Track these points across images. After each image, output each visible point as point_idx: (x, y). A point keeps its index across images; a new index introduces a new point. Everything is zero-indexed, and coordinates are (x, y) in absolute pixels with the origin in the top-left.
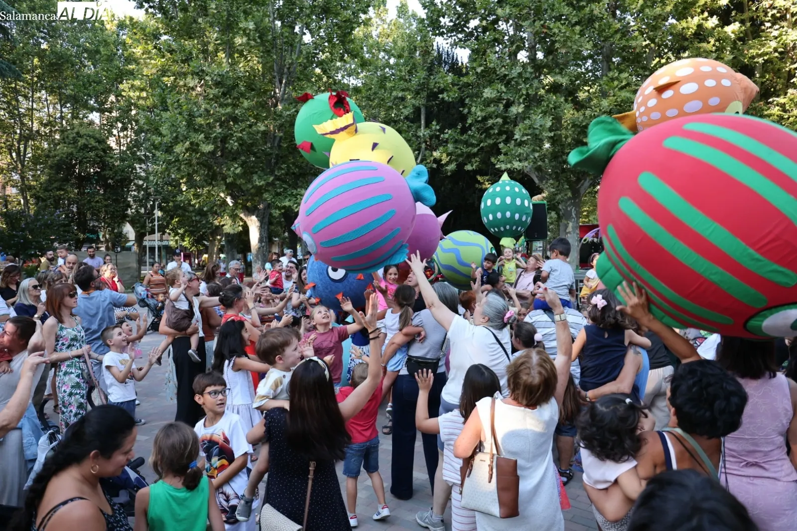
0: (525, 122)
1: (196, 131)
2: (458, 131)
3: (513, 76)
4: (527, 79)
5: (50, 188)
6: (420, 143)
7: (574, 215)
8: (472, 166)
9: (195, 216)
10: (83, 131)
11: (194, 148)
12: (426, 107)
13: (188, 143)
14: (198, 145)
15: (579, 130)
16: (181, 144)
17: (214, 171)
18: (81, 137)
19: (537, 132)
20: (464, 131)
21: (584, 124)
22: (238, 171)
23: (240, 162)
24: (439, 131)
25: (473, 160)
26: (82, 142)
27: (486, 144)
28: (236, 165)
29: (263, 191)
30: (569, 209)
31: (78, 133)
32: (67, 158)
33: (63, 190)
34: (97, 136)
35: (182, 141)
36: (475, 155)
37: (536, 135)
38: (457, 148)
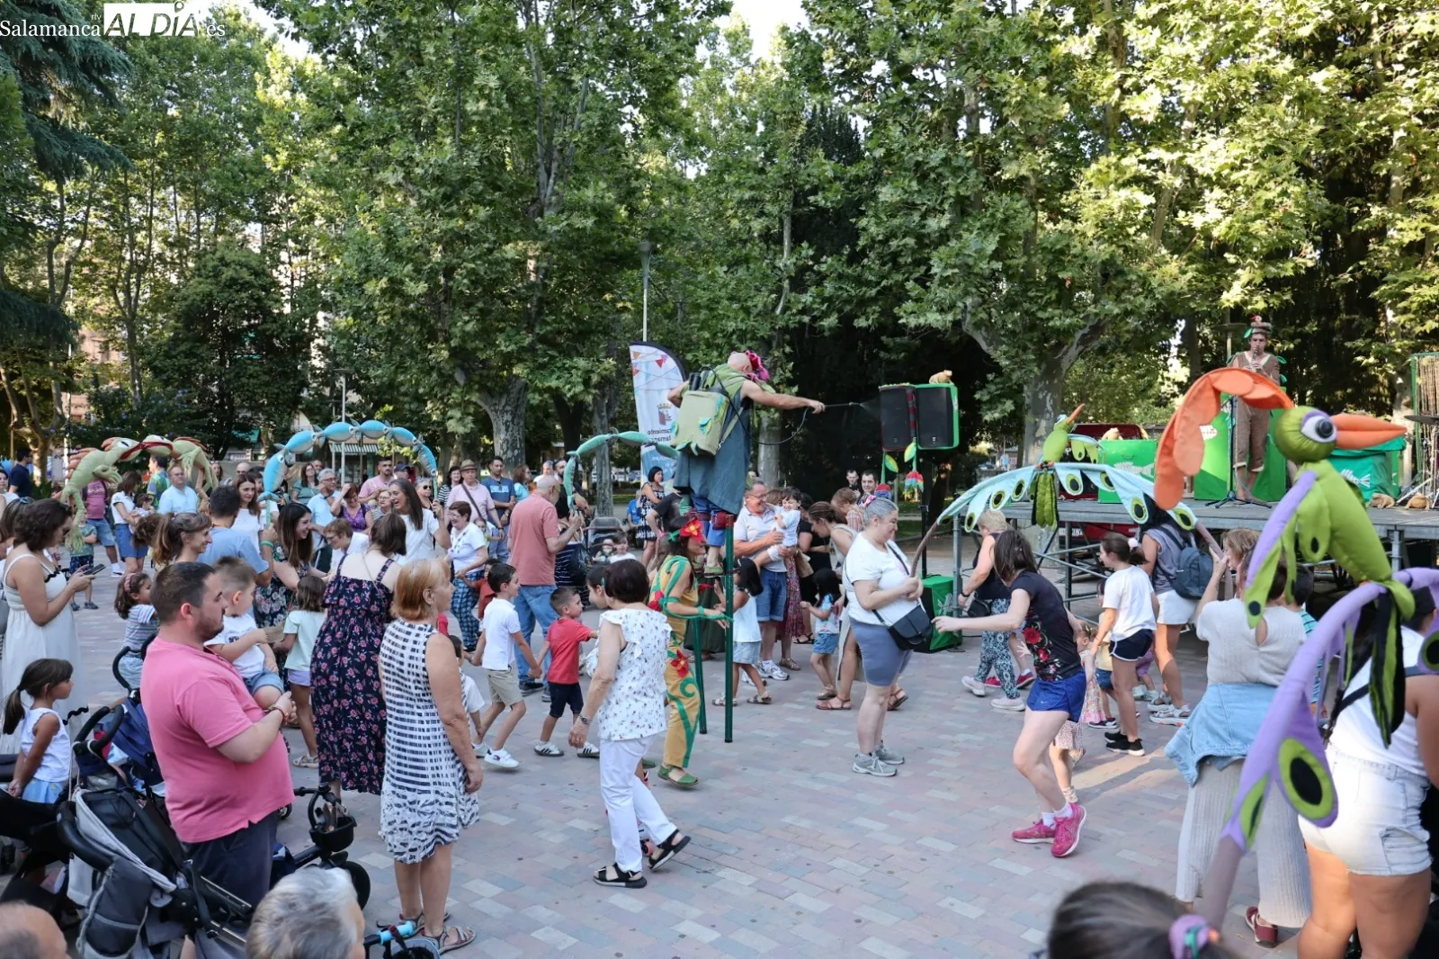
0: (950, 244)
1: (399, 258)
2: (844, 258)
3: (933, 164)
4: (960, 168)
5: (174, 353)
6: (780, 280)
7: (1049, 408)
8: (867, 320)
10: (230, 256)
11: (395, 289)
12: (793, 218)
13: (385, 279)
14: (402, 282)
15: (1050, 257)
16: (374, 281)
18: (227, 265)
19: (971, 261)
20: (855, 258)
21: (1058, 247)
22: (469, 327)
23: (474, 310)
24: (812, 258)
25: (869, 310)
26: (228, 273)
27: (891, 282)
28: (467, 318)
29: (514, 361)
30: (1041, 396)
31: (222, 259)
32: (202, 301)
33: (195, 355)
34: (254, 263)
35: (376, 276)
36: (874, 300)
37: (969, 267)
38: (841, 288)
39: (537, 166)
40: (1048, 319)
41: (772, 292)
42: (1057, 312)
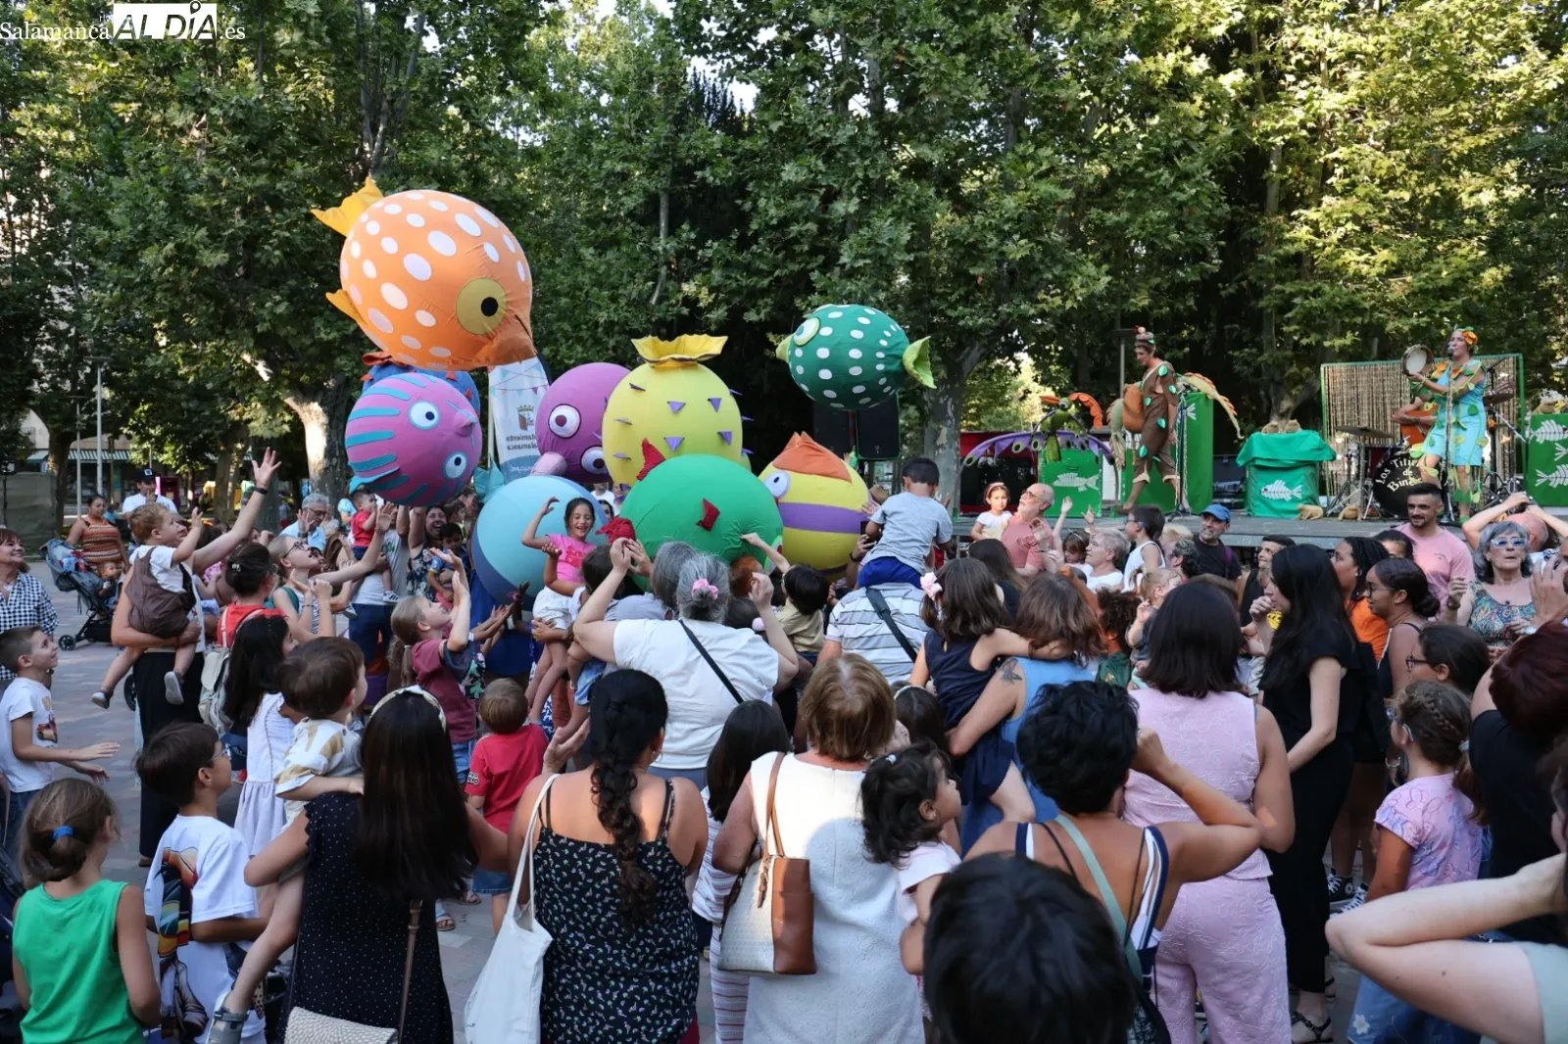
0: (861, 232)
1: (189, 221)
2: (732, 244)
3: (840, 141)
4: (866, 149)
6: (656, 266)
7: (950, 414)
8: (758, 313)
9: (188, 401)
11: (184, 256)
12: (671, 196)
13: (170, 246)
14: (193, 251)
15: (962, 250)
16: (156, 246)
17: (230, 307)
19: (883, 252)
20: (744, 244)
21: (971, 240)
22: (281, 309)
23: (285, 290)
24: (694, 242)
25: (761, 302)
27: (785, 271)
28: (278, 298)
29: (335, 352)
30: (941, 401)
35: (158, 241)
36: (764, 292)
37: (881, 257)
38: (728, 277)
39: (361, 118)
40: (958, 318)
41: (647, 280)
42: (967, 310)
